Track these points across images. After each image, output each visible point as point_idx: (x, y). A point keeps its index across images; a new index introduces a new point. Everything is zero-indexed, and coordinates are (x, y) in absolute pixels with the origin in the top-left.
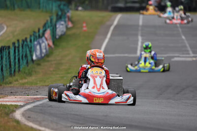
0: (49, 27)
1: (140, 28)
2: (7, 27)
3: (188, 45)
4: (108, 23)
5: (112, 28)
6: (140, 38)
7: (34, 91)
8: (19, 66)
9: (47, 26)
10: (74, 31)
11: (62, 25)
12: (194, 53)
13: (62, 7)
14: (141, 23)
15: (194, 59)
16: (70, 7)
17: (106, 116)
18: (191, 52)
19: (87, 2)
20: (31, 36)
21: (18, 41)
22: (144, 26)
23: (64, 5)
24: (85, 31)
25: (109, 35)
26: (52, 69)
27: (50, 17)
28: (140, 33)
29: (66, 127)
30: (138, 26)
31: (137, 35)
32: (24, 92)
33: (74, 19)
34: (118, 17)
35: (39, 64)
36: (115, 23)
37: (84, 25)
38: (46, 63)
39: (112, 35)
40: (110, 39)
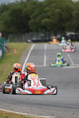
1: (45, 51)
3: (71, 59)
4: (28, 49)
5: (30, 52)
6: (45, 57)
10: (9, 54)
12: (75, 63)
13: (2, 41)
14: (45, 48)
15: (75, 67)
16: (7, 40)
17: (28, 99)
18: (73, 63)
19: (16, 38)
22: (47, 50)
23: (4, 40)
24: (15, 54)
25: (28, 55)
28: (45, 54)
29: (6, 106)
30: (44, 50)
31: (43, 55)
33: (9, 47)
34: (33, 46)
36: (32, 48)
37: (15, 50)
39: (30, 55)
40: (29, 58)
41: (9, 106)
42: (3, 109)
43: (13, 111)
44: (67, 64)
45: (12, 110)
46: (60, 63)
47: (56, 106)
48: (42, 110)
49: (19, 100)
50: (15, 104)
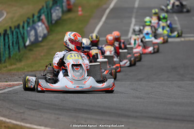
0: (44, 13)
1: (135, 11)
2: (7, 13)
4: (104, 6)
5: (108, 11)
6: (133, 20)
7: (17, 77)
8: (9, 53)
9: (42, 11)
10: (70, 15)
11: (58, 10)
14: (136, 5)
15: (183, 39)
20: (24, 22)
21: (10, 28)
22: (139, 8)
24: (80, 15)
25: (104, 19)
26: (42, 54)
27: (46, 2)
28: (134, 15)
30: (133, 8)
32: (7, 79)
35: (31, 50)
36: (112, 6)
37: (80, 9)
38: (39, 49)
39: (107, 18)
40: (105, 22)
41: (23, 113)
42: (9, 119)
43: (23, 122)
44: (178, 33)
45: (23, 120)
46: (165, 32)
47: (103, 113)
48: (75, 121)
49: (47, 102)
50: (34, 110)
